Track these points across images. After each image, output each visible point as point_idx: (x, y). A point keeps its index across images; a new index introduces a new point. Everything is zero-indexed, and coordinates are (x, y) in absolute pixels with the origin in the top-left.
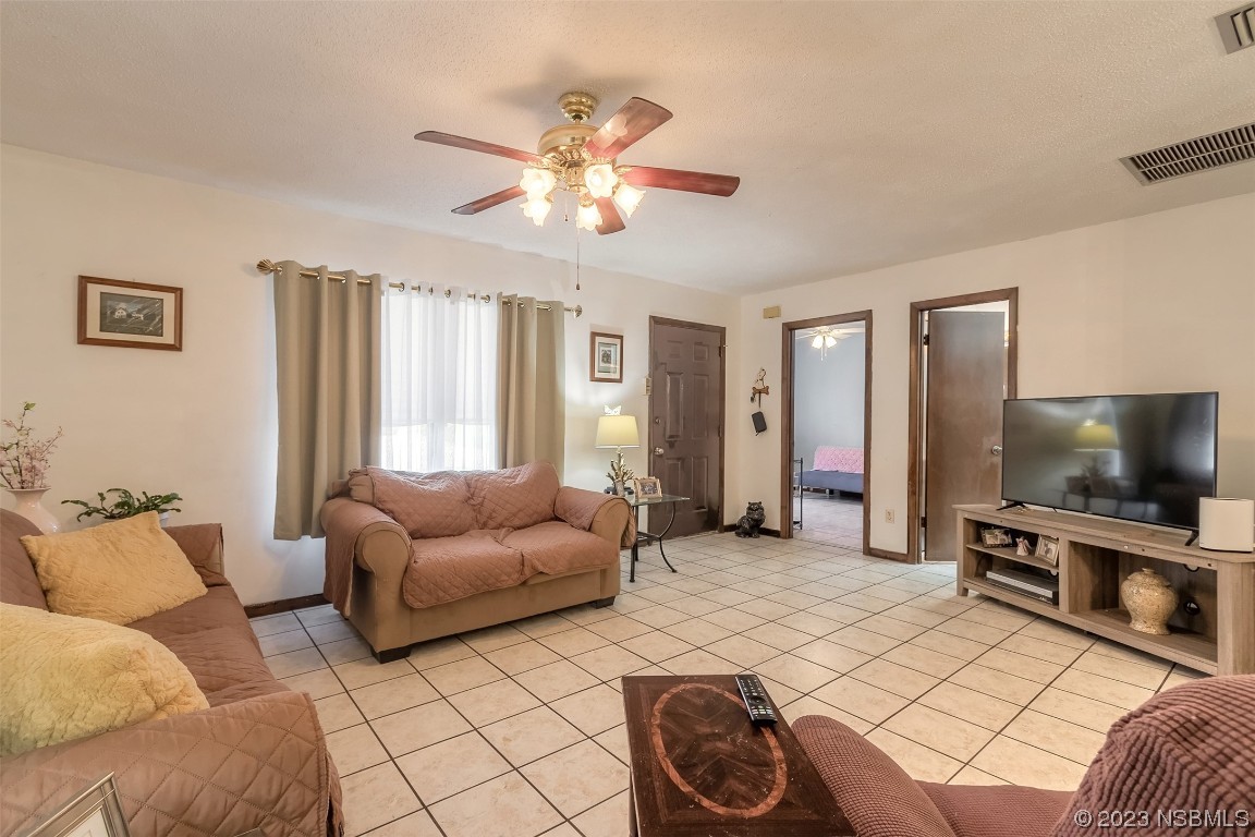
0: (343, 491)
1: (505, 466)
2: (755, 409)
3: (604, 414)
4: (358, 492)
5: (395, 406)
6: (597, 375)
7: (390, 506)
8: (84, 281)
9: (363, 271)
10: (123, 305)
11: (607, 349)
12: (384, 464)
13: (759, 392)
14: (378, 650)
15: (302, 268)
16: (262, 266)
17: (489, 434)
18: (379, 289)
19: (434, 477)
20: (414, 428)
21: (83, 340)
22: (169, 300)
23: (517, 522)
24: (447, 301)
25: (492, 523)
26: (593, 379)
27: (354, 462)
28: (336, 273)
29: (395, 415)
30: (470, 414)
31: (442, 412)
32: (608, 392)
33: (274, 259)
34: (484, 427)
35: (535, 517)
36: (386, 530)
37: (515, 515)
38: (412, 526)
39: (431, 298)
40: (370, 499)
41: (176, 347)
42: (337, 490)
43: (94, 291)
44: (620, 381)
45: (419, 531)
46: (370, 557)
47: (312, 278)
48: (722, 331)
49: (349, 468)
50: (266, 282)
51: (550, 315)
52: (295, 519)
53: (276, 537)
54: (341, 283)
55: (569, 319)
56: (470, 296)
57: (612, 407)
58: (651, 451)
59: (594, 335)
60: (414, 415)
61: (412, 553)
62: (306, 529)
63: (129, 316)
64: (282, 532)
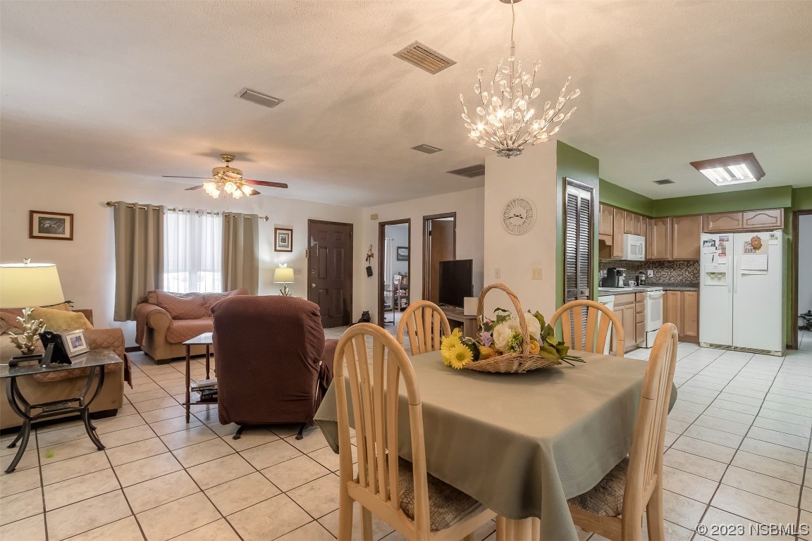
0: (145, 300)
1: (226, 290)
2: (368, 265)
3: (278, 267)
4: (151, 300)
5: (171, 263)
6: (278, 248)
7: (165, 306)
8: (32, 213)
9: (155, 203)
10: (48, 222)
11: (283, 236)
12: (165, 290)
13: (370, 256)
14: (156, 359)
15: (127, 204)
16: (108, 204)
17: (218, 276)
18: (163, 212)
19: (188, 295)
20: (180, 273)
21: (31, 236)
22: (67, 219)
24: (196, 216)
26: (276, 250)
27: (151, 287)
28: (142, 205)
29: (170, 268)
30: (209, 267)
31: (195, 265)
32: (285, 257)
33: (114, 201)
34: (216, 274)
36: (159, 312)
38: (174, 314)
39: (188, 216)
40: (156, 302)
41: (71, 239)
42: (142, 300)
43: (36, 217)
44: (291, 251)
45: (178, 316)
46: (153, 323)
47: (131, 208)
48: (351, 225)
49: (148, 290)
50: (110, 211)
51: (251, 222)
52: (123, 313)
53: (115, 320)
54: (145, 210)
55: (261, 223)
56: (208, 213)
57: (283, 264)
58: (309, 286)
59: (276, 229)
60: (180, 268)
61: (171, 323)
62: (128, 318)
63: (50, 226)
64: (117, 318)
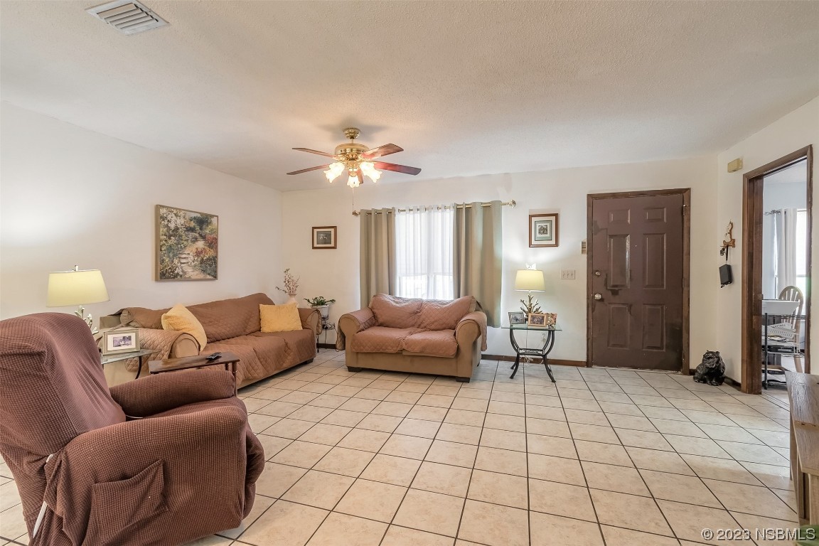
2: (721, 261)
6: (534, 242)
8: (313, 229)
9: (388, 207)
11: (543, 224)
13: (728, 246)
15: (367, 211)
16: (354, 213)
18: (395, 214)
21: (313, 247)
23: (433, 327)
25: (422, 326)
26: (532, 246)
27: (387, 291)
28: (378, 210)
32: (545, 254)
33: (359, 210)
35: (444, 326)
37: (433, 323)
39: (418, 213)
40: (371, 307)
41: (335, 247)
44: (556, 245)
48: (685, 192)
51: (491, 211)
55: (506, 211)
56: (439, 208)
58: (590, 297)
59: (531, 216)
63: (324, 238)
